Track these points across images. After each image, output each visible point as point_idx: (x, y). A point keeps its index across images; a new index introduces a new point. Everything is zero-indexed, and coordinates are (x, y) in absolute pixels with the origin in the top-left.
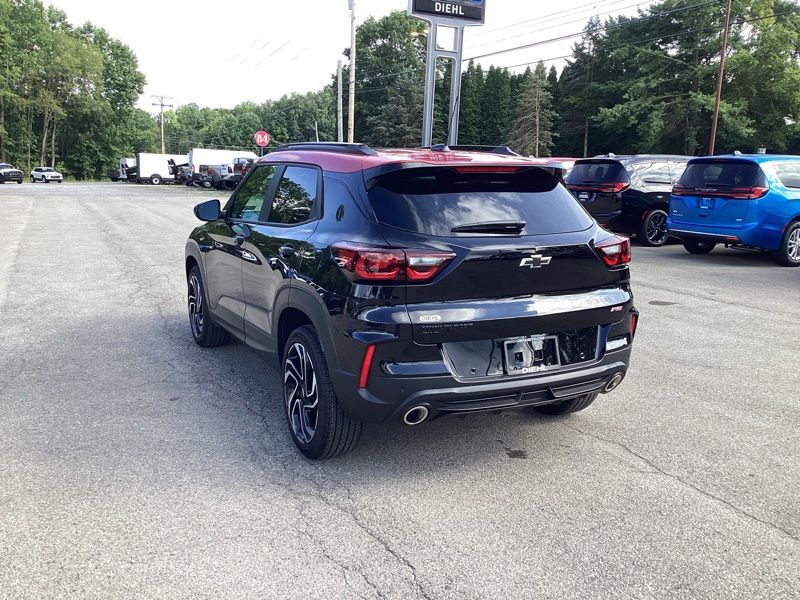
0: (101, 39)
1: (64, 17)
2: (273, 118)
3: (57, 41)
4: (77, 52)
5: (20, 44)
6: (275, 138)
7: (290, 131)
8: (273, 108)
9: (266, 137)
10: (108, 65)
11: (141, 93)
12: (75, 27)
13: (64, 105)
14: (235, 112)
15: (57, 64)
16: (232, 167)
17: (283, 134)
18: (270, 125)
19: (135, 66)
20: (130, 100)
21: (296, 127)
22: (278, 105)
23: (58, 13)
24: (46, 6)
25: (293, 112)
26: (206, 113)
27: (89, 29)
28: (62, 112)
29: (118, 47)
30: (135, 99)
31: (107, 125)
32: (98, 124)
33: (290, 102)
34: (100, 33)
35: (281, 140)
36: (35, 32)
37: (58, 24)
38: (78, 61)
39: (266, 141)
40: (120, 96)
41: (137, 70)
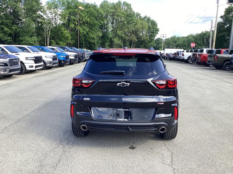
0: (149, 20)
1: (140, 15)
2: (198, 39)
3: (137, 21)
4: (142, 24)
5: (128, 23)
6: (198, 44)
7: (203, 42)
8: (198, 36)
9: (194, 44)
10: (149, 27)
11: (157, 34)
12: (142, 17)
13: (137, 38)
14: (186, 38)
15: (136, 27)
16: (173, 53)
17: (201, 43)
18: (197, 41)
19: (157, 26)
20: (154, 36)
21: (205, 41)
22: (200, 34)
23: (139, 14)
24: (136, 13)
25: (205, 36)
26: (178, 38)
27: (146, 17)
28: (136, 40)
29: (153, 22)
30: (155, 36)
31: (148, 43)
32: (145, 43)
33: (204, 33)
34: (148, 18)
35: (200, 45)
36: (132, 20)
37: (138, 17)
38: (141, 26)
39: (194, 46)
40: (151, 35)
41: (157, 27)
